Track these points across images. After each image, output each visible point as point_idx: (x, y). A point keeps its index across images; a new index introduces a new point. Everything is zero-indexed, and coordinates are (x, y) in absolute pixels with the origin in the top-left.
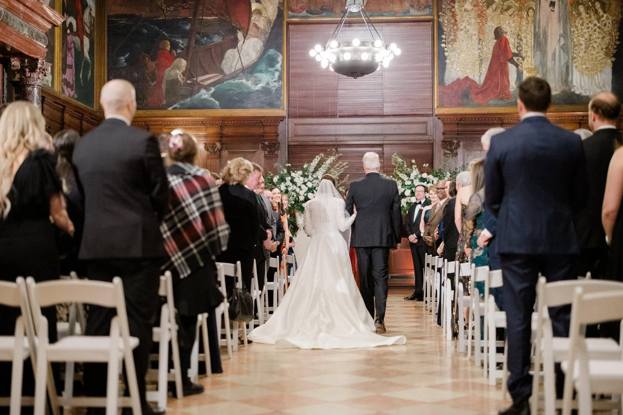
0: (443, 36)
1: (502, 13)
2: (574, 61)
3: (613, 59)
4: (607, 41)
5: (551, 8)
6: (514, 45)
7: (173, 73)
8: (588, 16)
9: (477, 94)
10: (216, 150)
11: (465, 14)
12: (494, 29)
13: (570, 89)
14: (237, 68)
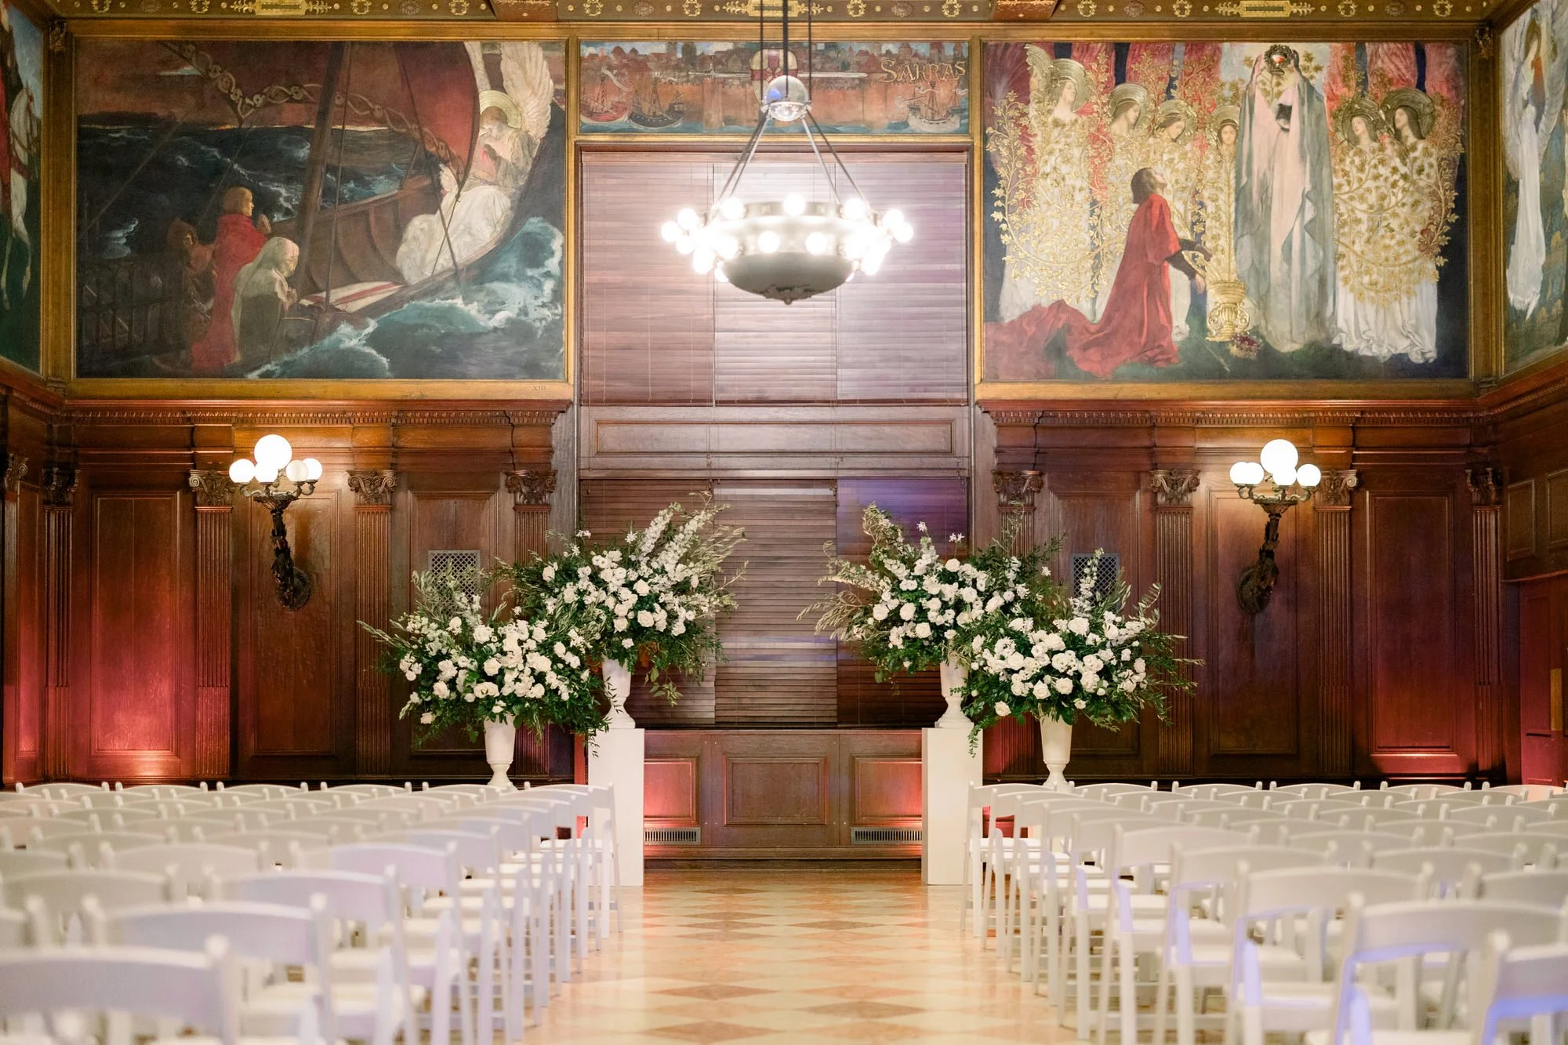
0: (998, 192)
1: (1152, 132)
2: (1340, 263)
3: (1442, 261)
4: (1426, 214)
5: (1282, 122)
6: (1184, 219)
7: (260, 277)
8: (1376, 145)
9: (1086, 347)
10: (381, 489)
11: (1056, 132)
12: (1129, 178)
13: (1329, 339)
14: (439, 268)
